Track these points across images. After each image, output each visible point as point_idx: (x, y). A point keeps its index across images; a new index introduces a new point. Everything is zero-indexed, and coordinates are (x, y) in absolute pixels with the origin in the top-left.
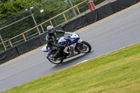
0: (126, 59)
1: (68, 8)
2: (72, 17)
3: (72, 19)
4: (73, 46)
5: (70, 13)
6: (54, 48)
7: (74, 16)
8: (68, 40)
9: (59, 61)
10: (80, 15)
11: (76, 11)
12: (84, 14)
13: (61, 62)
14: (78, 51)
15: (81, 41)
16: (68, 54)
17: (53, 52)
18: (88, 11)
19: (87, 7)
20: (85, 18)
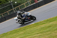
2: (28, 5)
11: (30, 3)
18: (35, 3)
19: (34, 1)
20: (33, 6)
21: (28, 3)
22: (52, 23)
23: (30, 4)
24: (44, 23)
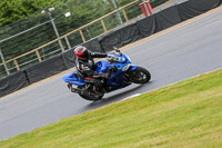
0: (201, 93)
2: (115, 26)
5: (112, 20)
7: (119, 24)
10: (128, 23)
11: (122, 17)
12: (133, 21)
18: (141, 17)
19: (139, 9)
20: (135, 28)
21: (114, 16)
23: (124, 21)
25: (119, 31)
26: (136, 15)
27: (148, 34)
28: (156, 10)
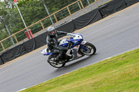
1: (6, 36)
2: (10, 46)
3: (10, 48)
4: (77, 48)
5: (8, 42)
6: (55, 51)
7: (12, 44)
8: (71, 42)
9: (61, 65)
11: (14, 40)
13: (63, 66)
14: (82, 54)
15: (84, 42)
16: (71, 57)
17: (54, 55)
18: (26, 40)
19: (24, 35)
20: (22, 47)
21: (9, 40)
22: (68, 85)
23: (15, 42)
24: (50, 89)
25: (12, 49)
26: (23, 39)
27: (31, 50)
28: (35, 36)
